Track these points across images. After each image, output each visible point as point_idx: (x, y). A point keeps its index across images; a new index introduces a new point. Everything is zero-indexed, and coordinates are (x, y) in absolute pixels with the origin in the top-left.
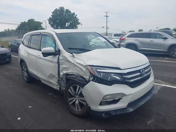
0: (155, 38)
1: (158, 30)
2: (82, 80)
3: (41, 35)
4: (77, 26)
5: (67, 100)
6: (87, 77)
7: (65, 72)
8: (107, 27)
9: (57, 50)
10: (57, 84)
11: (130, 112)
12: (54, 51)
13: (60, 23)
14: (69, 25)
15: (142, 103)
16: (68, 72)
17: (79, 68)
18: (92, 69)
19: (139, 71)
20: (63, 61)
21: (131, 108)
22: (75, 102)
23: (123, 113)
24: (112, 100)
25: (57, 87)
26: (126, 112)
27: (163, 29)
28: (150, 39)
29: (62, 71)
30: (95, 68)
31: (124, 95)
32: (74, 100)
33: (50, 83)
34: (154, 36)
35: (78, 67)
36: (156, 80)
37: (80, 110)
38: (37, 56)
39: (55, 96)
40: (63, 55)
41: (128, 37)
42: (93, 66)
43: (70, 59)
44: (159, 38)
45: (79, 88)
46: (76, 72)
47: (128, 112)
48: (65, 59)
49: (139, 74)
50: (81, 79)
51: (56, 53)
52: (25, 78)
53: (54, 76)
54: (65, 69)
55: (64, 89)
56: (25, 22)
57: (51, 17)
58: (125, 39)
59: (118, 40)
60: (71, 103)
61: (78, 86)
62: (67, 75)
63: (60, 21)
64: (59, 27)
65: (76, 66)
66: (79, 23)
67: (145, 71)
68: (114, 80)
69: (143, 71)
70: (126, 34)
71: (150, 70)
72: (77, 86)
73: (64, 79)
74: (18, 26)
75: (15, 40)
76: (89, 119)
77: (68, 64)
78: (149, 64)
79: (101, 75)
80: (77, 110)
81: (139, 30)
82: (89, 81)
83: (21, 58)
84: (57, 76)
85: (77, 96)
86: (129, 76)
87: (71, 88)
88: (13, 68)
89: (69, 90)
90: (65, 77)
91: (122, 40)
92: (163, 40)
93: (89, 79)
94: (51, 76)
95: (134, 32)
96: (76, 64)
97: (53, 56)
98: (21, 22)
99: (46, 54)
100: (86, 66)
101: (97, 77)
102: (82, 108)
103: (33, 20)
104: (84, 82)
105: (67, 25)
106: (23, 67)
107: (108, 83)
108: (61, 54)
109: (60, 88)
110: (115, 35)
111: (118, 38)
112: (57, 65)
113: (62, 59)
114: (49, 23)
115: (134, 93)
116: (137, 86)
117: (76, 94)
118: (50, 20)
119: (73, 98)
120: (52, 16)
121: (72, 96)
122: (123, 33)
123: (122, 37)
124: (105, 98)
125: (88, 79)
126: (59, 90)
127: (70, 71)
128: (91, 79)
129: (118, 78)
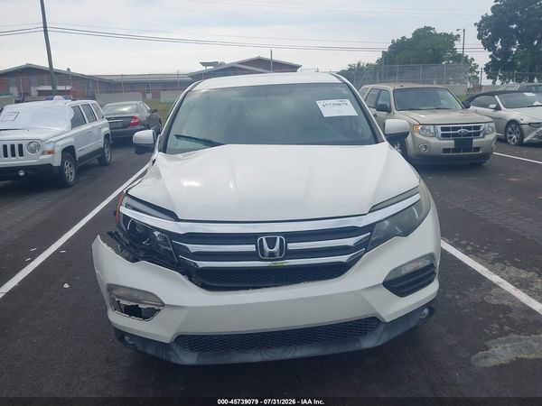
13: (520, 32)
56: (403, 38)
57: (490, 14)
63: (522, 24)
69: (271, 240)
79: (127, 228)
86: (193, 248)
103: (430, 28)
114: (479, 37)
118: (484, 25)
120: (493, 8)
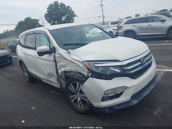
0: (153, 21)
1: (155, 13)
2: (81, 76)
3: (35, 34)
4: (74, 18)
5: (69, 98)
6: (86, 74)
7: (63, 70)
8: (103, 16)
9: (52, 48)
10: (57, 82)
11: (134, 104)
12: (49, 49)
13: (56, 18)
14: (65, 19)
15: (146, 93)
16: (66, 69)
17: (76, 65)
18: (89, 64)
19: (139, 60)
20: (59, 59)
21: (135, 100)
22: (77, 99)
23: (127, 106)
24: (114, 94)
25: (57, 85)
26: (130, 105)
27: (160, 11)
28: (148, 24)
29: (60, 69)
30: (92, 63)
31: (126, 88)
32: (76, 98)
33: (50, 81)
34: (151, 20)
35: (75, 63)
36: (158, 65)
37: (82, 107)
38: (34, 56)
39: (58, 94)
40: (58, 53)
41: (125, 24)
42: (90, 61)
43: (66, 56)
44: (157, 21)
45: (79, 85)
46: (74, 69)
47: (132, 105)
48: (61, 56)
49: (139, 63)
50: (79, 76)
51: (51, 51)
52: (26, 78)
53: (53, 75)
54: (62, 66)
55: (64, 86)
56: (22, 21)
57: (47, 13)
58: (122, 26)
59: (116, 28)
60: (73, 101)
61: (78, 83)
62: (65, 72)
63: (56, 16)
64: (56, 22)
65: (73, 62)
66: (75, 16)
67: (146, 59)
68: (114, 73)
69: (143, 59)
70: (123, 21)
71: (151, 58)
72: (76, 83)
73: (64, 77)
74: (16, 26)
75: (14, 41)
76: (93, 115)
77: (65, 61)
78: (149, 51)
79: (99, 70)
80: (79, 107)
81: (135, 15)
82: (88, 77)
83: (19, 59)
84: (55, 74)
85: (78, 93)
86: (130, 68)
87: (71, 85)
88: (15, 69)
89: (70, 88)
90: (63, 74)
91: (119, 28)
92: (161, 23)
93: (88, 75)
94: (50, 75)
95: (131, 17)
96: (72, 61)
97: (49, 54)
98: (18, 22)
99: (41, 54)
100: (83, 62)
101: (96, 73)
102: (85, 105)
103: (30, 18)
104: (83, 79)
105: (64, 19)
106: (23, 68)
107: (108, 77)
108: (56, 51)
109: (61, 86)
110: (112, 23)
111: (115, 26)
112: (54, 63)
113: (58, 57)
114: (46, 20)
115: (136, 85)
116: (139, 76)
117: (77, 91)
118: (46, 16)
119: (75, 95)
120: (47, 11)
121: (73, 94)
122: (120, 20)
123: (119, 24)
124: (107, 93)
125: (86, 75)
126: (60, 88)
127: (68, 69)
128: (90, 75)
129: (118, 71)
